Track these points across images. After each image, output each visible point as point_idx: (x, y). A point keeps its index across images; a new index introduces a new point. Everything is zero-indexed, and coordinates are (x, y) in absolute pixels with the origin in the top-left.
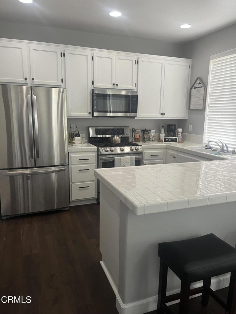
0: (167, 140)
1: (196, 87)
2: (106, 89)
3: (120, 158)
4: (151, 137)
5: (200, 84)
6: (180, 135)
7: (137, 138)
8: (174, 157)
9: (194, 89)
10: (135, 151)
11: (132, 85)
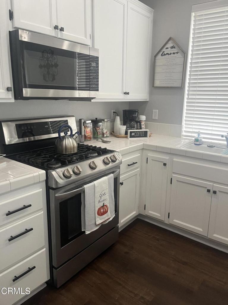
0: (133, 134)
1: (165, 53)
3: (94, 185)
4: (105, 132)
5: (174, 48)
6: (143, 125)
7: (88, 135)
8: (165, 164)
9: (162, 55)
11: (86, 37)
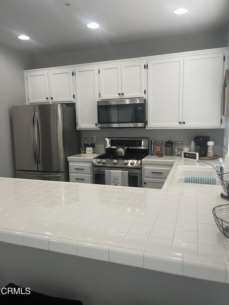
0: (187, 155)
2: (110, 100)
3: (110, 172)
6: (209, 150)
10: (130, 165)
11: (141, 93)
